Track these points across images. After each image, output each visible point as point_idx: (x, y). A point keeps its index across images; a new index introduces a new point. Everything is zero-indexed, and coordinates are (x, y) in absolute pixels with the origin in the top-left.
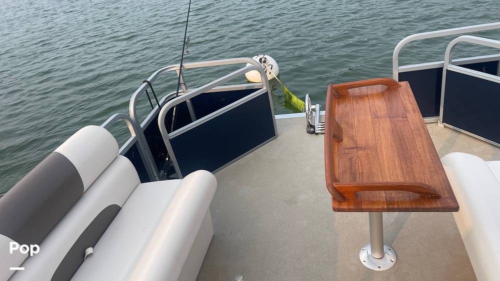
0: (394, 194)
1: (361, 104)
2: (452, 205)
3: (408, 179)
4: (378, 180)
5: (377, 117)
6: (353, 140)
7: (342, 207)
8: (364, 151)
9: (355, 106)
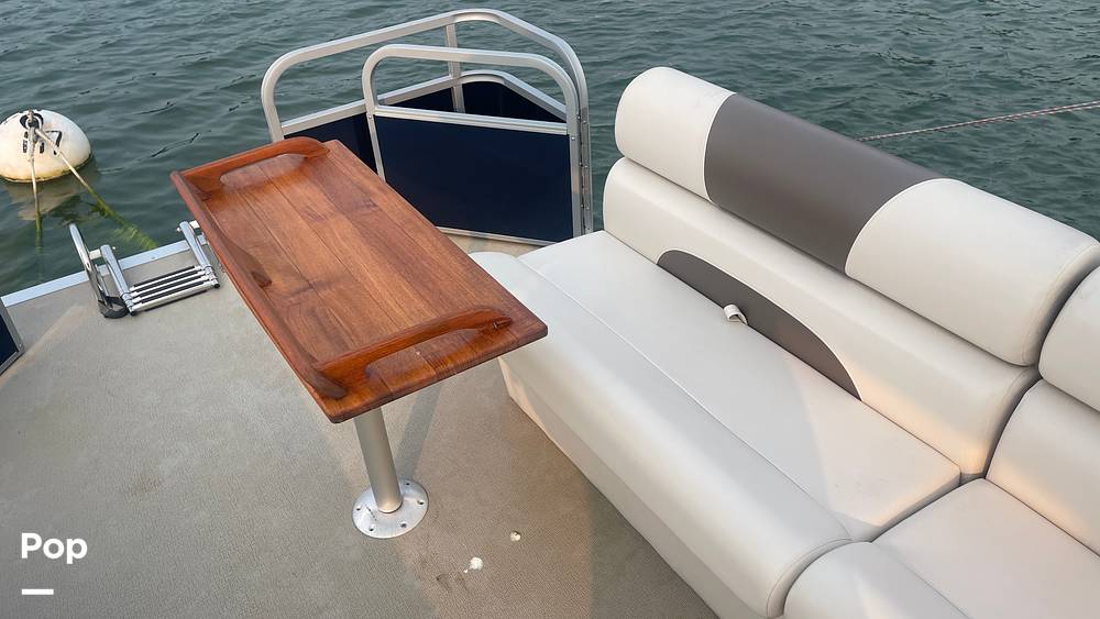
0: (435, 345)
1: (265, 201)
2: (536, 326)
3: (443, 312)
4: (391, 331)
5: (318, 218)
6: (294, 274)
7: (349, 408)
8: (330, 289)
9: (255, 208)
